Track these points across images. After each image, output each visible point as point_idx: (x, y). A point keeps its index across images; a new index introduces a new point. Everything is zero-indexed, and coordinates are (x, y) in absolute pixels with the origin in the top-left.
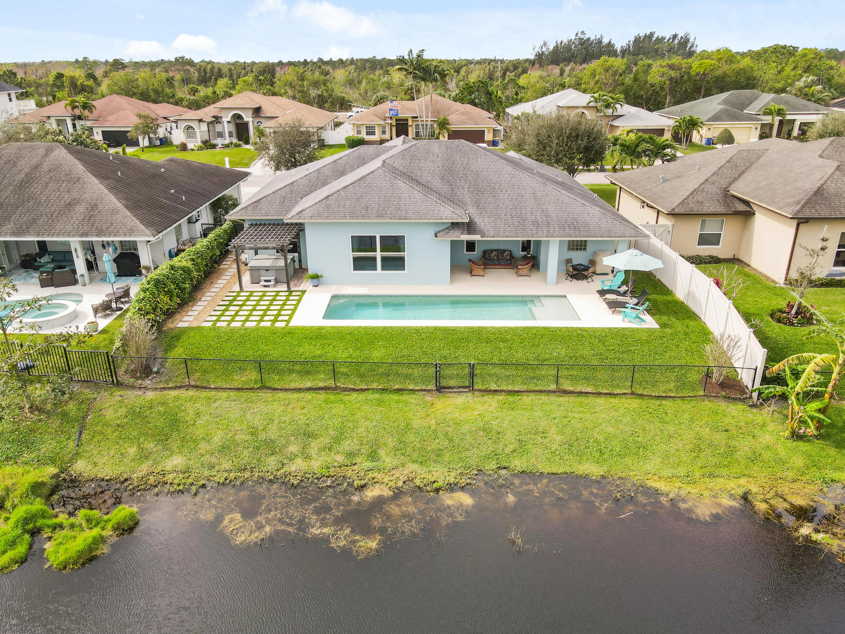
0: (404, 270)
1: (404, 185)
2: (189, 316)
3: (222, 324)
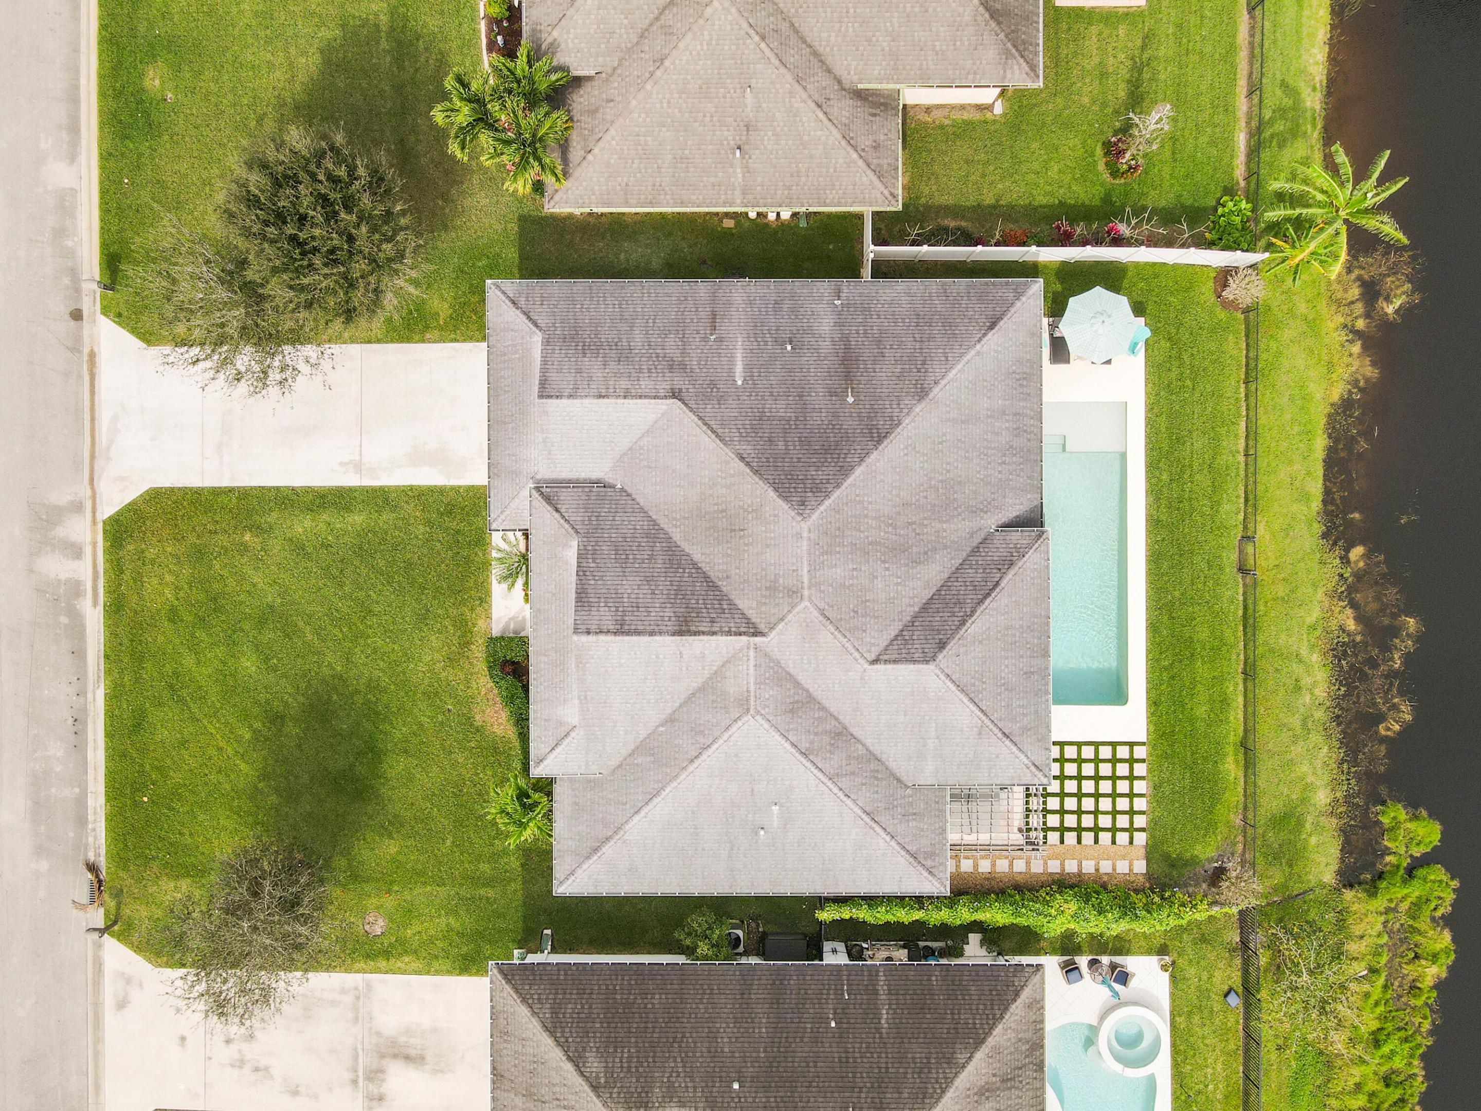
2: (1114, 869)
3: (1140, 821)
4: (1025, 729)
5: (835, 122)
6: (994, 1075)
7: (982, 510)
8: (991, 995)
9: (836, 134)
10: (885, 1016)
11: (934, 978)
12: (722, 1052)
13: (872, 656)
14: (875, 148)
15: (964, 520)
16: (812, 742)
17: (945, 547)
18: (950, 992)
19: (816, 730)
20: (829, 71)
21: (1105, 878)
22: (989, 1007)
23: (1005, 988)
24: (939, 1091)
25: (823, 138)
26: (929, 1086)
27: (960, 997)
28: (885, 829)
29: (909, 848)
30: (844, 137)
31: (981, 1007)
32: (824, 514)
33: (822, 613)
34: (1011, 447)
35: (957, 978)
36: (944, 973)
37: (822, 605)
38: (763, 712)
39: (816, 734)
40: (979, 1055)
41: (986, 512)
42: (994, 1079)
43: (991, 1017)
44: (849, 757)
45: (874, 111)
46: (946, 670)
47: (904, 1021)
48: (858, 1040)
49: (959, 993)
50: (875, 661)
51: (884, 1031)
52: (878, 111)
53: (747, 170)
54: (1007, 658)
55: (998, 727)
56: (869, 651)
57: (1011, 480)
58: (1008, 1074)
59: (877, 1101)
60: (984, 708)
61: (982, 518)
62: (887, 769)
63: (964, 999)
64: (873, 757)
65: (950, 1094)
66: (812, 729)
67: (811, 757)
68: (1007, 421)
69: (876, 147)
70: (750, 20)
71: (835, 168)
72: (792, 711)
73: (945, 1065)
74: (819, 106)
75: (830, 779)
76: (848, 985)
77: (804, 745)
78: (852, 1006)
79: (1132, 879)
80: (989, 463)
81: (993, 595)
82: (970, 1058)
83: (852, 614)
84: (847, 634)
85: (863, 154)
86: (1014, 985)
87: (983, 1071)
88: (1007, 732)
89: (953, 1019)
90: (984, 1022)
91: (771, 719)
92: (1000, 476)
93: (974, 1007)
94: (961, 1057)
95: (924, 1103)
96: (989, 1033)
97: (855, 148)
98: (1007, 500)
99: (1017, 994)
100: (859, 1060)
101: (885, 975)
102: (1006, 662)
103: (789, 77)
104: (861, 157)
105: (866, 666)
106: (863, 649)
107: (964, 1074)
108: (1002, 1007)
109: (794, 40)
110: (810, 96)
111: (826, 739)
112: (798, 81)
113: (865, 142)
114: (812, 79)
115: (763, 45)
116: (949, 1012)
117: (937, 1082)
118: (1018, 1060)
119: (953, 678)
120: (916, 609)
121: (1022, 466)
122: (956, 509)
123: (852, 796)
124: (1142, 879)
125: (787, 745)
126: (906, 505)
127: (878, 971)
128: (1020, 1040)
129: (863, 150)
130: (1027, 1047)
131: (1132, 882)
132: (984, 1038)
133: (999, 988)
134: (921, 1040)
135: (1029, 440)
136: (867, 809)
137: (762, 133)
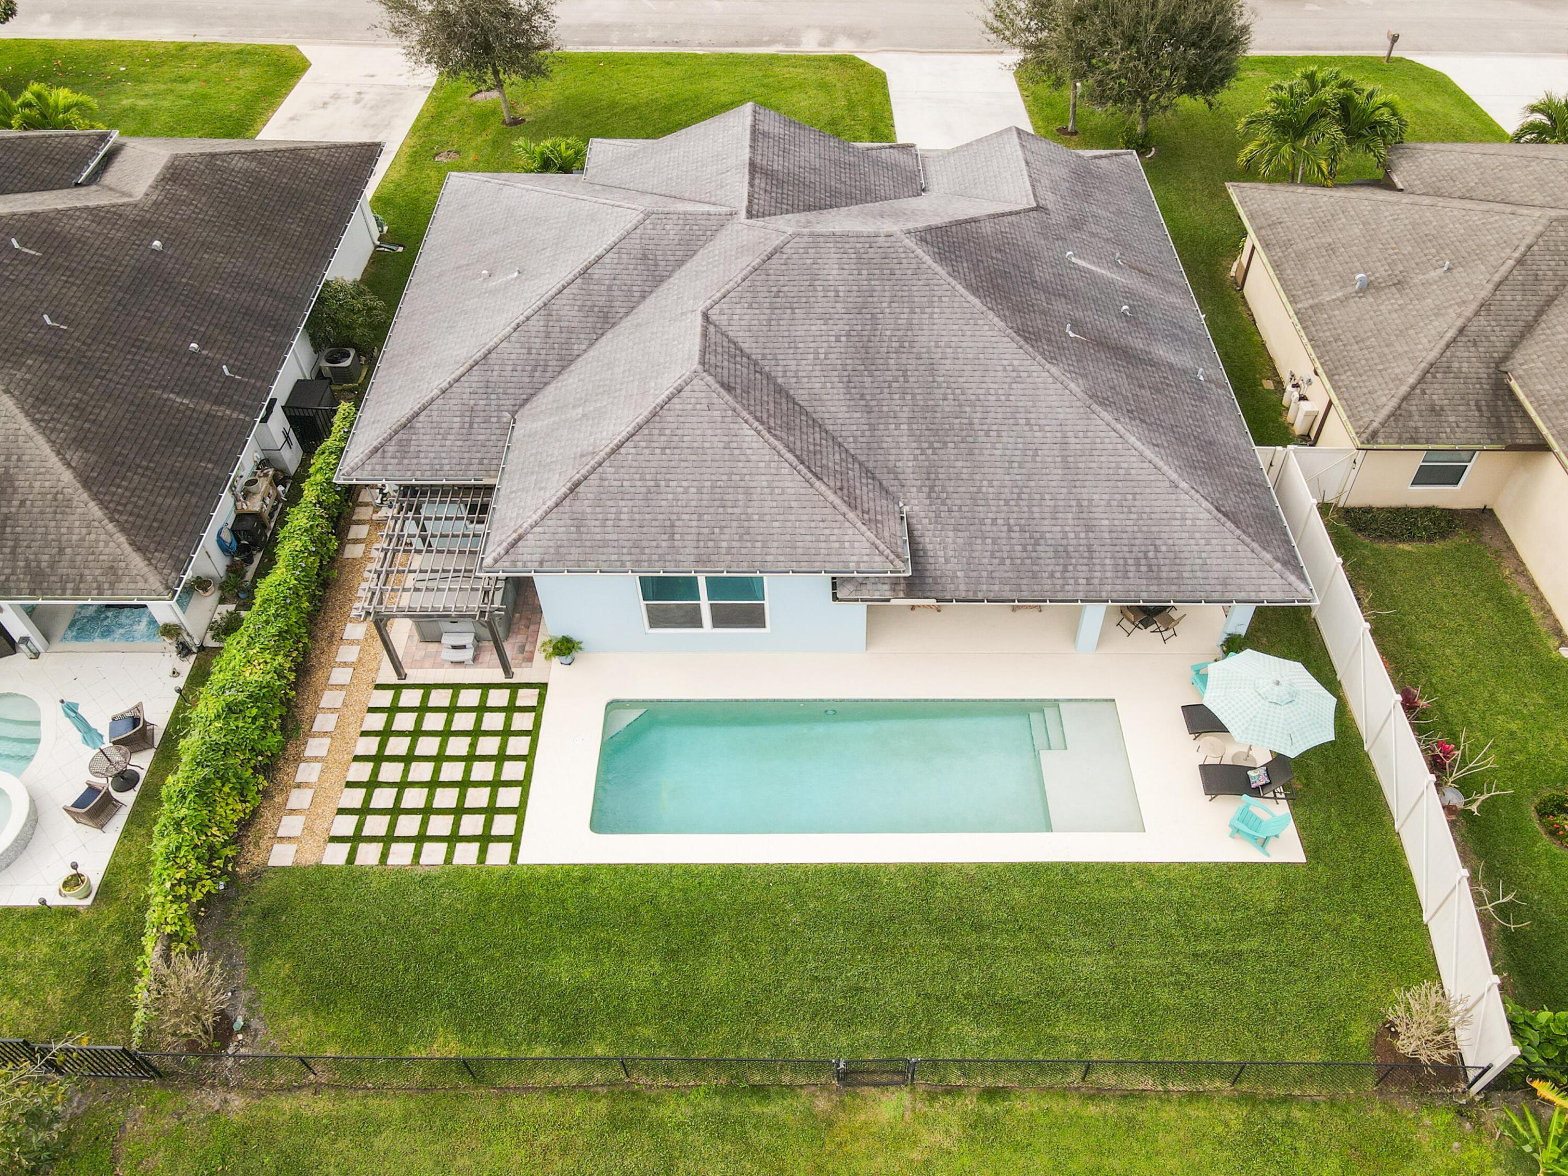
0: (764, 627)
1: (757, 443)
2: (293, 811)
3: (369, 855)
4: (579, 522)
5: (1448, 354)
6: (23, 503)
7: (932, 489)
8: (154, 520)
9: (1432, 356)
10: (178, 400)
11: (210, 466)
12: (206, 252)
13: (714, 315)
14: (1433, 410)
15: (915, 459)
16: (599, 282)
17: (873, 428)
18: (180, 477)
19: (615, 288)
20: (1515, 345)
21: (278, 799)
22: (136, 510)
23: (156, 539)
24: (38, 416)
25: (1420, 347)
26: (52, 409)
27: (168, 484)
28: (457, 380)
29: (422, 418)
30: (1432, 365)
31: (141, 503)
32: (912, 255)
33: (777, 250)
34: (1037, 544)
35: (198, 491)
36: (212, 479)
37: (787, 250)
38: (648, 222)
39: (610, 288)
40: (67, 476)
41: (929, 497)
42: (16, 503)
43: (120, 508)
44: (571, 330)
45: (1484, 408)
46: (688, 388)
47: (162, 416)
48: (158, 366)
49: (176, 485)
50: (706, 316)
51: (159, 392)
52: (1487, 414)
53: (1344, 301)
54: (700, 492)
55: (590, 473)
56: (722, 313)
57: (984, 543)
58: (13, 527)
59: (62, 354)
60: (623, 450)
61: (920, 490)
62: (546, 384)
63: (163, 487)
64: (566, 362)
65: (26, 426)
66: (618, 282)
67: (579, 281)
68: (1077, 537)
69: (1435, 411)
70: (1536, 248)
71: (1386, 369)
72: (645, 257)
73: (73, 435)
74: (1461, 331)
75: (545, 305)
76: (240, 381)
77: (596, 272)
78: (209, 374)
79: (263, 844)
80: (1007, 502)
81: (801, 467)
82: (69, 465)
83: (774, 289)
84: (747, 283)
85: (1418, 391)
86: (156, 550)
87: (37, 484)
88: (581, 489)
89: (139, 466)
90: (115, 498)
91: (638, 231)
92: (988, 521)
93: (145, 494)
94: (75, 457)
95: (30, 395)
96: (95, 497)
97: (1422, 380)
98: (951, 534)
99: (139, 549)
100: (129, 357)
101: (237, 419)
102: (693, 490)
103: (1483, 294)
104: (1413, 388)
105: (701, 308)
106: (724, 305)
107: (49, 450)
108: (128, 526)
109: (1536, 301)
110: (1469, 320)
111: (602, 301)
112: (1482, 305)
113: (1436, 394)
114: (1493, 323)
115: (1511, 263)
116: (152, 465)
117: (52, 419)
118: (29, 547)
119: (676, 400)
120: (780, 381)
121: (1008, 562)
122: (931, 446)
123: (515, 334)
124: (256, 860)
125: (600, 251)
126: (932, 369)
127: (247, 414)
128: (61, 551)
129: (1424, 392)
130: (44, 565)
131: (257, 844)
132: (90, 489)
133: (161, 532)
134: (124, 423)
135: (1052, 576)
136: (493, 355)
137: (1398, 296)
